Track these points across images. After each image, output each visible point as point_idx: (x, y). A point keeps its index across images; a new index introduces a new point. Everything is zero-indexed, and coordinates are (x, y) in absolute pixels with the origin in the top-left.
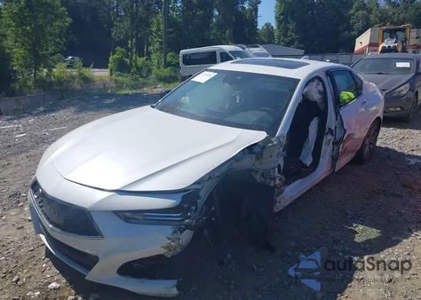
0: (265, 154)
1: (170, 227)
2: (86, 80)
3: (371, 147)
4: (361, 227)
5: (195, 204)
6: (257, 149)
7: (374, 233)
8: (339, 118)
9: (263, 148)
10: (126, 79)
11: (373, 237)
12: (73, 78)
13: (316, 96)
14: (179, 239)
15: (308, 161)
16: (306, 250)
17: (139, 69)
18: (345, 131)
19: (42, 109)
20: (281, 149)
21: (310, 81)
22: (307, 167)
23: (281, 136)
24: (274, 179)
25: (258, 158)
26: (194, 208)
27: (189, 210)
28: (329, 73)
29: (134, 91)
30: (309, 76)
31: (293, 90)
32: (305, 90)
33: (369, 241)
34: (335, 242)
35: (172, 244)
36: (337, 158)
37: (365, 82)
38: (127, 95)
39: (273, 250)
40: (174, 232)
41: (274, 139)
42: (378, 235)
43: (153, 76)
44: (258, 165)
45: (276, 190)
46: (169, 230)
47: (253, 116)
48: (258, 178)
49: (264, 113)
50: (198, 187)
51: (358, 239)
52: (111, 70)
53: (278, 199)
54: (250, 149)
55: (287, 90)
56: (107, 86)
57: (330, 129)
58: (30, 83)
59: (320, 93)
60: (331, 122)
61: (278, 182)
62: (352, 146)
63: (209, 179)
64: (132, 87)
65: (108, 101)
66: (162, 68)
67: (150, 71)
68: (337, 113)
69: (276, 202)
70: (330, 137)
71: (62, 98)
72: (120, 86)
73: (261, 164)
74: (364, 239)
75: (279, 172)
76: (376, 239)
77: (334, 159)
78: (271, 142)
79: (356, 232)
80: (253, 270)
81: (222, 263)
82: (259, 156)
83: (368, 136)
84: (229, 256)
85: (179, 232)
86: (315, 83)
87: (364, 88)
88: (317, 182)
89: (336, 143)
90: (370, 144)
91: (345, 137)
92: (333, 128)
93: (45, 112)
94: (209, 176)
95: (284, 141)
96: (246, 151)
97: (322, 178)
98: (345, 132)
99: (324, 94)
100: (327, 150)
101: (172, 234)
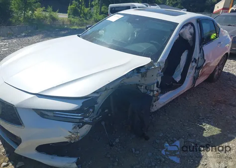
0: (149, 74)
1: (71, 124)
2: (54, 19)
3: (220, 71)
4: (208, 126)
5: (93, 107)
6: (143, 70)
7: (216, 131)
8: (202, 51)
9: (148, 69)
10: (76, 20)
11: (215, 134)
12: (46, 17)
13: (188, 36)
14: (78, 133)
15: (178, 79)
16: (169, 140)
17: (85, 15)
18: (205, 60)
19: (23, 34)
20: (160, 71)
21: (185, 25)
22: (177, 83)
23: (161, 62)
24: (153, 91)
25: (143, 76)
26: (91, 110)
27: (88, 111)
28: (199, 21)
29: (80, 27)
30: (185, 22)
31: (173, 31)
32: (181, 31)
33: (212, 137)
34: (190, 135)
35: (73, 136)
36: (197, 79)
37: (221, 29)
38: (75, 29)
39: (147, 139)
40: (75, 128)
41: (156, 64)
42: (219, 132)
43: (93, 19)
44: (143, 81)
45: (154, 98)
46: (70, 126)
47: (143, 46)
48: (143, 89)
49: (151, 45)
50: (96, 95)
51: (205, 134)
52: (69, 15)
53: (154, 104)
54: (138, 70)
55: (169, 30)
56: (65, 23)
57: (195, 59)
58: (21, 19)
59: (191, 34)
60: (196, 54)
61: (155, 92)
62: (207, 71)
63: (106, 90)
64: (79, 25)
65: (63, 32)
66: (98, 15)
67: (91, 16)
68: (201, 49)
69: (153, 106)
70: (194, 64)
71: (37, 29)
72: (72, 23)
73: (145, 80)
74: (209, 135)
75: (157, 86)
76: (217, 135)
77: (195, 79)
78: (154, 66)
79: (204, 129)
80: (132, 151)
81: (112, 145)
82: (144, 75)
83: (218, 65)
84: (117, 140)
85: (78, 128)
86: (189, 27)
87: (220, 33)
88: (182, 93)
89: (198, 68)
90: (219, 70)
91: (204, 65)
92: (197, 58)
93: (25, 36)
94: (106, 88)
95: (163, 65)
96: (135, 71)
97: (185, 91)
98: (205, 62)
99: (194, 35)
100: (191, 73)
101: (73, 129)
